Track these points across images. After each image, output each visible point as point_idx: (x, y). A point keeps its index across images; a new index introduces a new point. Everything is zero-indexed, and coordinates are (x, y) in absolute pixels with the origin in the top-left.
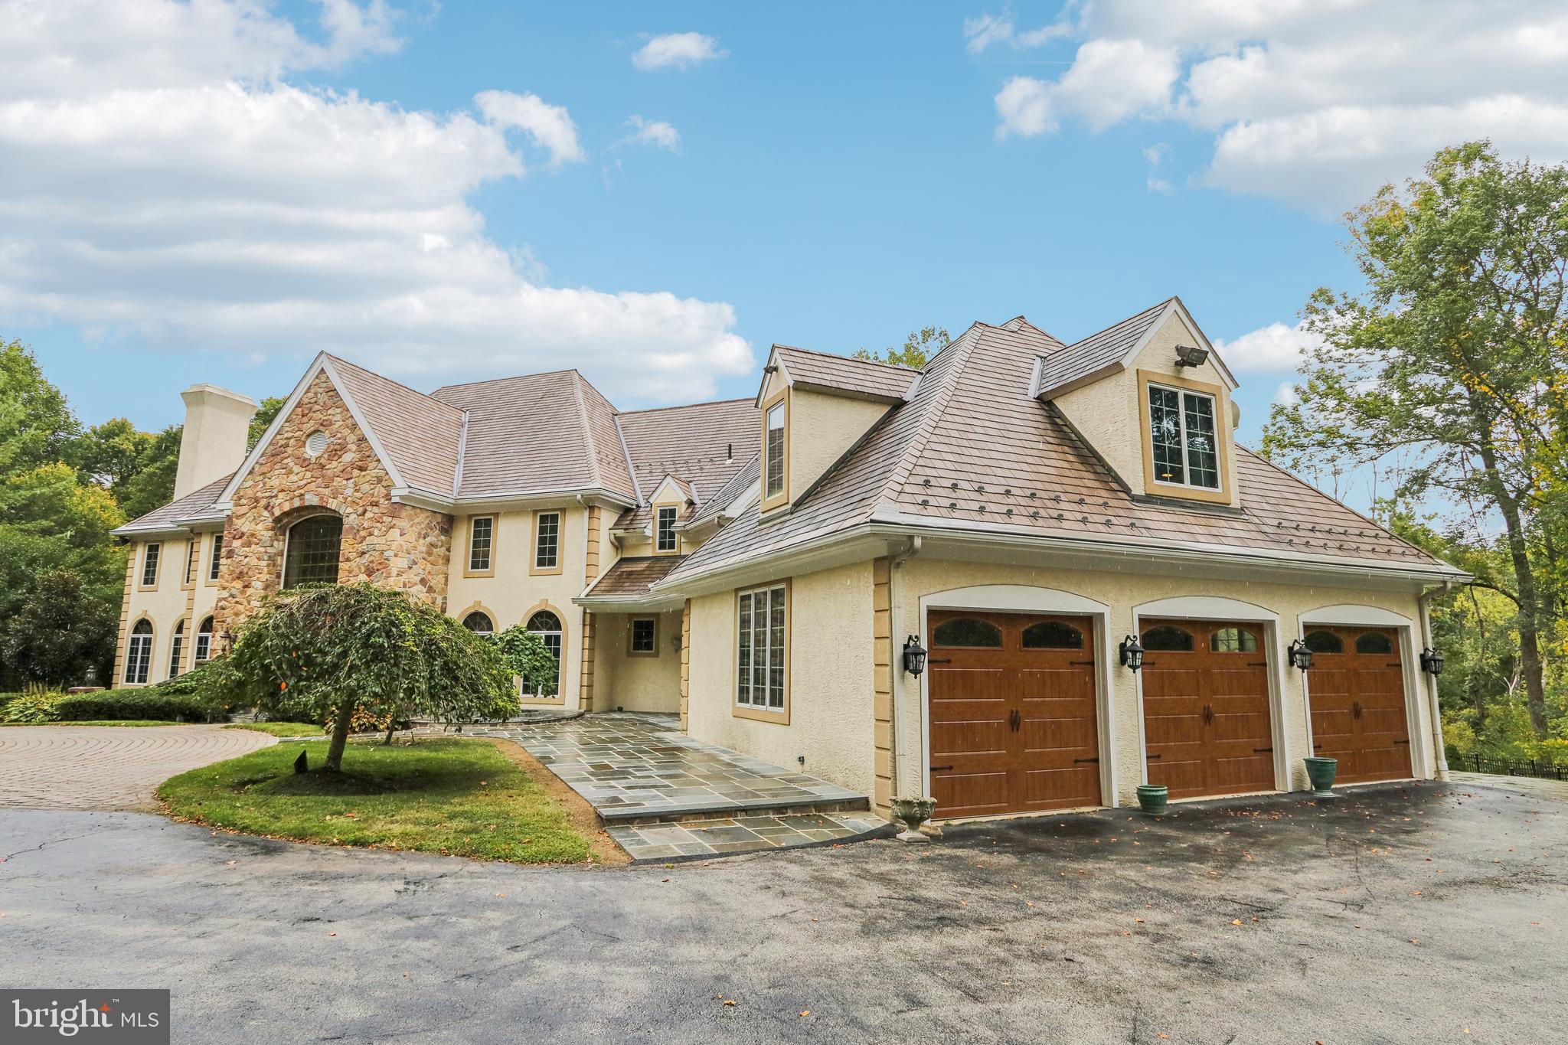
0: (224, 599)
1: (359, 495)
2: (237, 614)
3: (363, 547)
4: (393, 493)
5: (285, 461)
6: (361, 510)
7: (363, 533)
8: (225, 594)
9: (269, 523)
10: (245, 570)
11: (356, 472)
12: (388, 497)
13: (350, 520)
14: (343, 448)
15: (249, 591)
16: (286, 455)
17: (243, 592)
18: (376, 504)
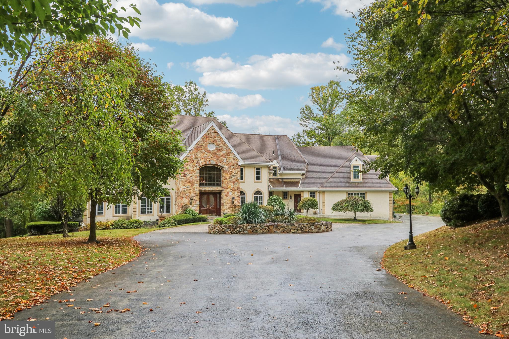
0: (185, 189)
1: (228, 162)
2: (190, 193)
3: (231, 176)
4: (239, 163)
5: (202, 150)
6: (229, 166)
7: (231, 172)
8: (185, 187)
9: (198, 167)
10: (192, 181)
11: (227, 156)
12: (237, 164)
13: (226, 168)
14: (222, 149)
15: (194, 186)
16: (201, 148)
17: (191, 187)
18: (234, 165)
